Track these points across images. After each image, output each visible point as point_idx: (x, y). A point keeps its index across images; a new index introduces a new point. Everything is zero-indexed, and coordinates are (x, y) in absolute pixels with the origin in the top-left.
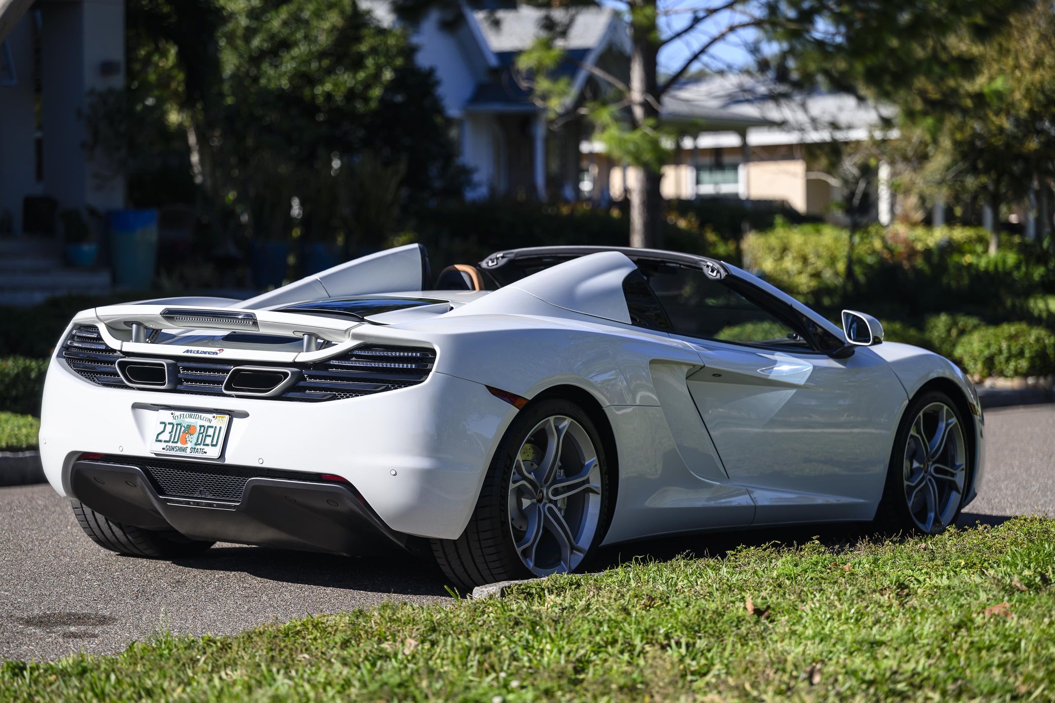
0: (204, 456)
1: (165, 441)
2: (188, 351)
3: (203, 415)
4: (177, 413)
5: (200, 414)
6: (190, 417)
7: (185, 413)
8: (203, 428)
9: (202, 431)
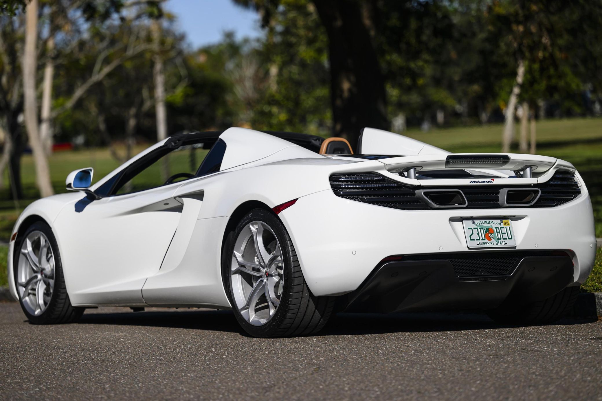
0: (506, 246)
1: (477, 240)
2: (472, 182)
3: (494, 221)
4: (476, 222)
5: (492, 221)
6: (486, 223)
7: (482, 221)
8: (498, 229)
9: (498, 231)
